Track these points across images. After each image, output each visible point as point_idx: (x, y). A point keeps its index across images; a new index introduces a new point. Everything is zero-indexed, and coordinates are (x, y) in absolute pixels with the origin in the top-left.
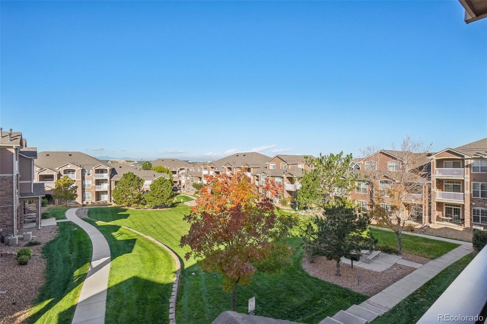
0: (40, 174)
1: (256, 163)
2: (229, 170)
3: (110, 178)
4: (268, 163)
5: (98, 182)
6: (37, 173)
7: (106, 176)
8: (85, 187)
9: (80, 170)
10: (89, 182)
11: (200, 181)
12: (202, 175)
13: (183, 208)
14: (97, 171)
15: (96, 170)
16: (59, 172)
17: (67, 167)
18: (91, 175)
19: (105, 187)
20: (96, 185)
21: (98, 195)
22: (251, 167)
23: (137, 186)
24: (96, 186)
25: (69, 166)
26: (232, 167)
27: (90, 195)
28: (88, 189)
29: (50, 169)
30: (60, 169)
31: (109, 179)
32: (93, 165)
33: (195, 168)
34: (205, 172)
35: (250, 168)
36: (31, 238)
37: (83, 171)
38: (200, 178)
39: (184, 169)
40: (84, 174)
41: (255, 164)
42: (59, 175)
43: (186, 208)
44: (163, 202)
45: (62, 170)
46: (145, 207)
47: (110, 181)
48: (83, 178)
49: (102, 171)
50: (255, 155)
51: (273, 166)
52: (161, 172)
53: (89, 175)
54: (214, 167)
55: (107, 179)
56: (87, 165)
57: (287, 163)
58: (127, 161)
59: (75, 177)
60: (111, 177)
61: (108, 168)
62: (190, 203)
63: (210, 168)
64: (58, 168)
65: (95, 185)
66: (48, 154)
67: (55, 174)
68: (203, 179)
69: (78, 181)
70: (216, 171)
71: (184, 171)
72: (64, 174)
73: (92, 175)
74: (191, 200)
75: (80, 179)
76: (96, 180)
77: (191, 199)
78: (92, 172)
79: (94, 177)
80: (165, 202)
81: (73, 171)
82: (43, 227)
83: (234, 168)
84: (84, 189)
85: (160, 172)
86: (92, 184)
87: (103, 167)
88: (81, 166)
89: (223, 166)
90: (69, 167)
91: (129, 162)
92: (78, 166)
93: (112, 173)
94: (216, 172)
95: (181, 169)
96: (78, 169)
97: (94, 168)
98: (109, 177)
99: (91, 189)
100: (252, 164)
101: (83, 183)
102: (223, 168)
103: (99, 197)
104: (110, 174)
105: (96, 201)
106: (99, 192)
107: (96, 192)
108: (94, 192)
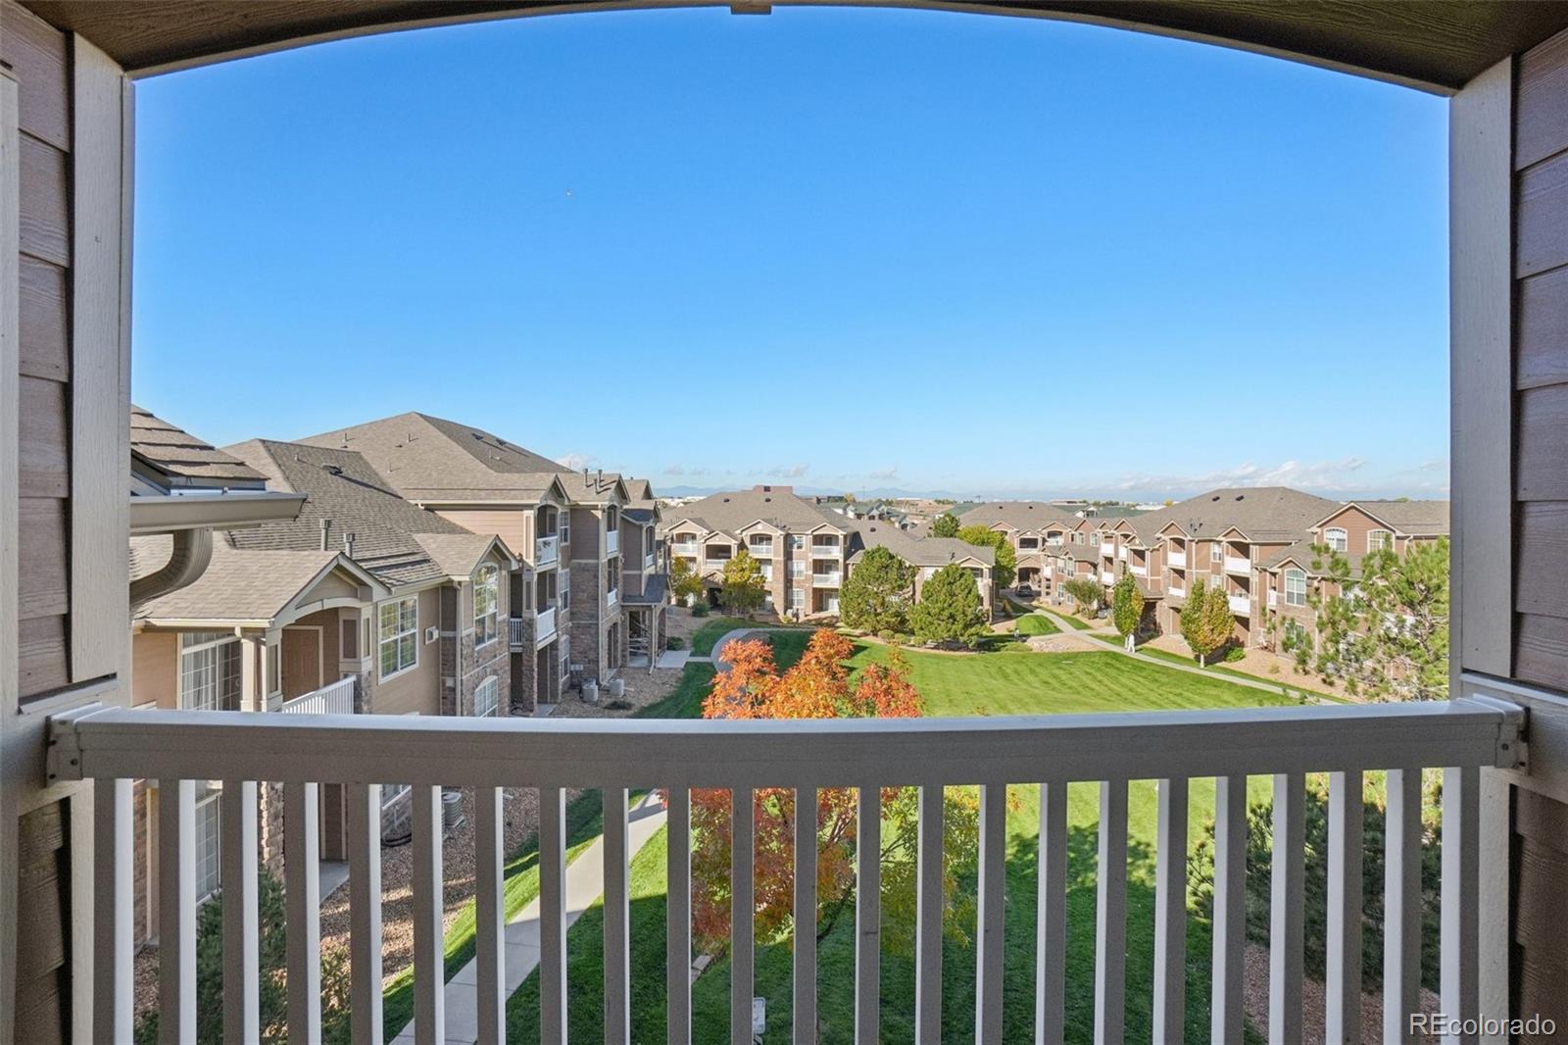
0: (709, 543)
1: (1277, 528)
2: (1177, 546)
3: (846, 558)
4: (1319, 530)
5: (821, 567)
6: (703, 541)
7: (836, 553)
8: (792, 575)
9: (782, 537)
10: (801, 567)
11: (1095, 574)
12: (1098, 555)
13: (1013, 655)
14: (819, 540)
15: (815, 537)
16: (742, 540)
17: (756, 529)
18: (804, 549)
19: (834, 580)
20: (815, 572)
21: (820, 598)
22: (1248, 541)
23: (894, 585)
24: (815, 575)
25: (760, 526)
26: (1186, 539)
27: (802, 596)
28: (798, 582)
29: (724, 532)
30: (744, 533)
31: (841, 561)
32: (809, 525)
33: (1081, 534)
34: (1107, 549)
35: (1248, 545)
36: (622, 693)
37: (789, 541)
38: (1095, 566)
39: (1061, 533)
40: (791, 546)
41: (1269, 532)
42: (742, 546)
43: (1024, 657)
44: (951, 633)
45: (746, 536)
46: (909, 641)
47: (846, 567)
48: (788, 556)
49: (829, 540)
50: (1277, 497)
51: (1338, 540)
52: (983, 543)
53: (800, 547)
54: (1129, 536)
55: (837, 561)
56: (799, 524)
57: (1394, 532)
58: (939, 502)
59: (772, 551)
60: (848, 555)
61: (840, 533)
62: (1043, 640)
63: (1121, 538)
64: (739, 532)
65: (811, 572)
66: (727, 498)
67: (733, 544)
68: (1100, 569)
69: (777, 562)
70: (1135, 548)
71: (1060, 540)
72: (751, 543)
73: (806, 548)
74: (1051, 633)
75: (781, 558)
76: (815, 561)
77: (1055, 627)
78: (806, 541)
79: (810, 554)
80: (958, 633)
81: (769, 538)
82: (659, 669)
83: (1191, 541)
84: (792, 580)
85: (978, 544)
86: (807, 570)
87: (828, 531)
88: (785, 527)
89: (1158, 535)
90: (760, 529)
91: (943, 503)
92: (777, 526)
93: (851, 546)
94: (1136, 552)
95: (1051, 534)
96: (778, 535)
97: (809, 532)
98: (842, 555)
99: (803, 581)
100: (1256, 532)
101: (789, 565)
102: (1158, 539)
103: (821, 601)
104: (844, 548)
105: (813, 612)
106: (821, 590)
107: (815, 590)
108: (811, 591)
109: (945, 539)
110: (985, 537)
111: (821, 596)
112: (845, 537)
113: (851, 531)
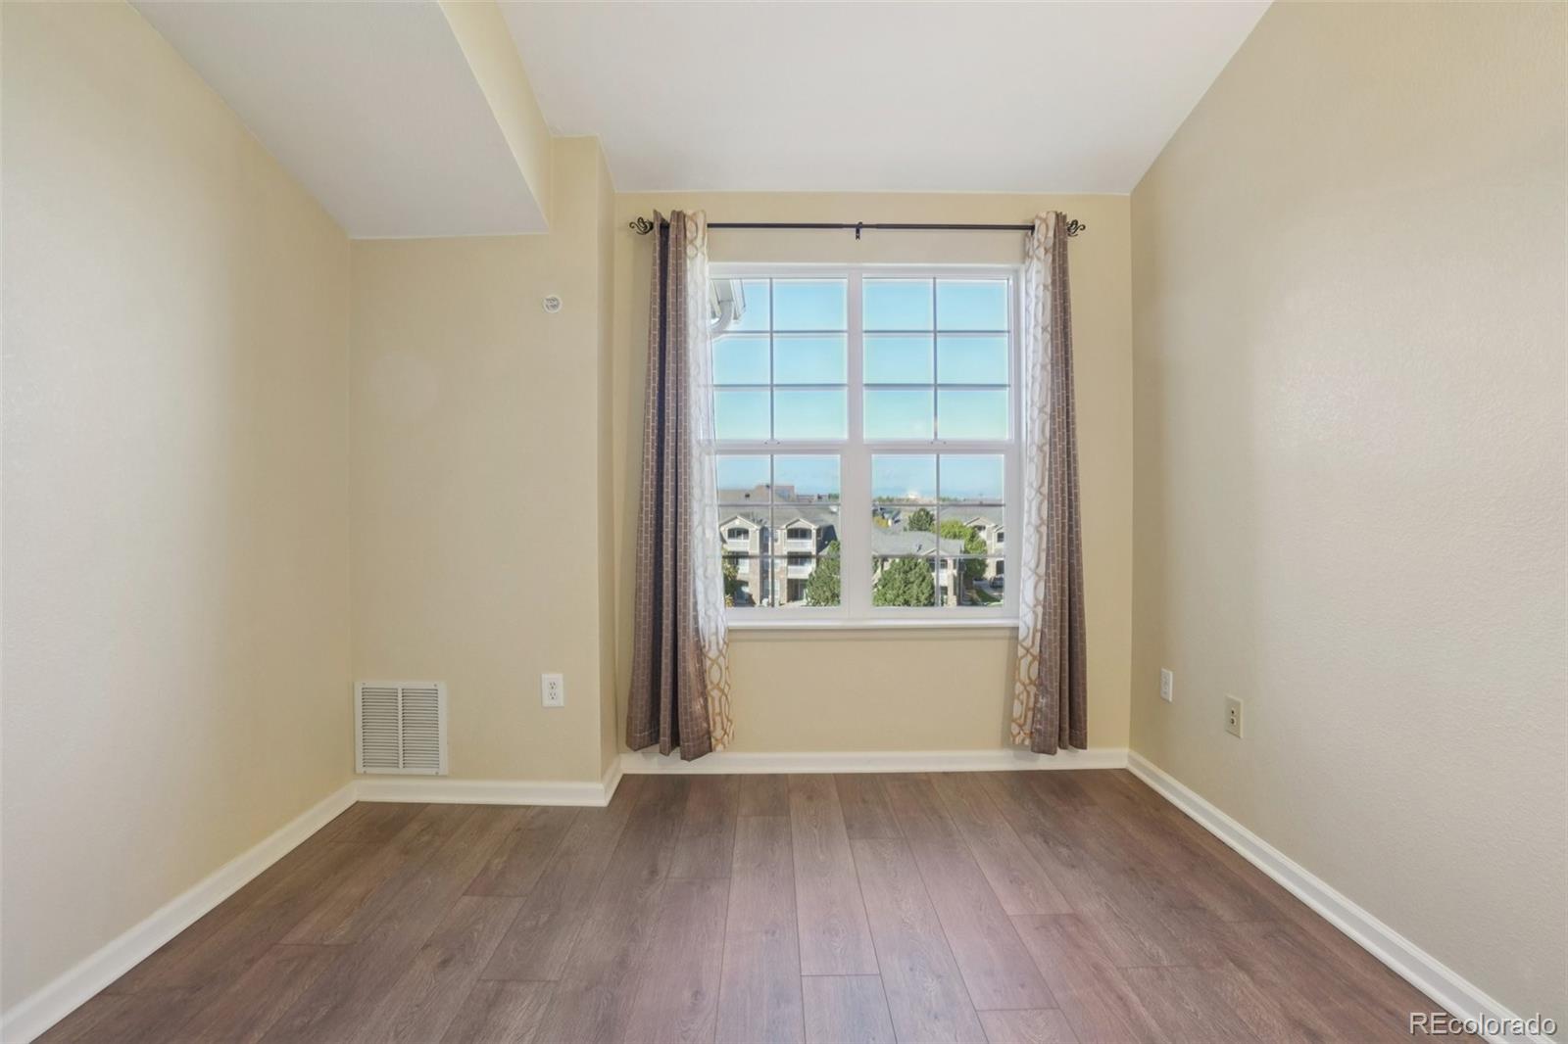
3: (819, 550)
5: (796, 559)
7: (809, 545)
9: (758, 531)
14: (796, 533)
15: (790, 531)
17: (734, 523)
18: (779, 542)
19: (807, 571)
20: (790, 564)
24: (789, 567)
27: (778, 586)
28: (774, 574)
30: (723, 527)
31: (814, 552)
32: (784, 518)
37: (765, 536)
40: (767, 539)
42: (722, 541)
45: (725, 530)
47: (819, 558)
48: (764, 549)
49: (803, 534)
53: (775, 540)
55: (811, 553)
59: (749, 545)
60: (820, 547)
61: (813, 528)
65: (786, 565)
69: (754, 555)
72: (730, 537)
73: (781, 541)
75: (758, 551)
76: (790, 553)
78: (781, 533)
79: (785, 547)
81: (745, 532)
84: (768, 572)
86: (782, 562)
87: (803, 524)
88: (761, 521)
90: (738, 523)
92: (753, 521)
93: (824, 539)
96: (754, 529)
97: (784, 527)
98: (815, 548)
99: (778, 573)
101: (765, 558)
103: (797, 592)
104: (817, 541)
105: (788, 601)
106: (796, 580)
107: (790, 581)
108: (786, 582)
109: (920, 532)
110: (957, 530)
111: (796, 586)
112: (818, 531)
113: (823, 524)
